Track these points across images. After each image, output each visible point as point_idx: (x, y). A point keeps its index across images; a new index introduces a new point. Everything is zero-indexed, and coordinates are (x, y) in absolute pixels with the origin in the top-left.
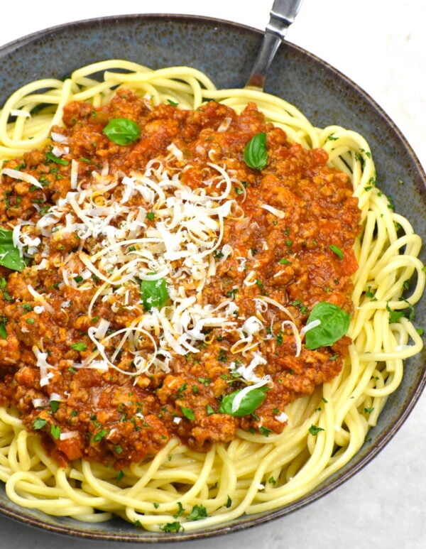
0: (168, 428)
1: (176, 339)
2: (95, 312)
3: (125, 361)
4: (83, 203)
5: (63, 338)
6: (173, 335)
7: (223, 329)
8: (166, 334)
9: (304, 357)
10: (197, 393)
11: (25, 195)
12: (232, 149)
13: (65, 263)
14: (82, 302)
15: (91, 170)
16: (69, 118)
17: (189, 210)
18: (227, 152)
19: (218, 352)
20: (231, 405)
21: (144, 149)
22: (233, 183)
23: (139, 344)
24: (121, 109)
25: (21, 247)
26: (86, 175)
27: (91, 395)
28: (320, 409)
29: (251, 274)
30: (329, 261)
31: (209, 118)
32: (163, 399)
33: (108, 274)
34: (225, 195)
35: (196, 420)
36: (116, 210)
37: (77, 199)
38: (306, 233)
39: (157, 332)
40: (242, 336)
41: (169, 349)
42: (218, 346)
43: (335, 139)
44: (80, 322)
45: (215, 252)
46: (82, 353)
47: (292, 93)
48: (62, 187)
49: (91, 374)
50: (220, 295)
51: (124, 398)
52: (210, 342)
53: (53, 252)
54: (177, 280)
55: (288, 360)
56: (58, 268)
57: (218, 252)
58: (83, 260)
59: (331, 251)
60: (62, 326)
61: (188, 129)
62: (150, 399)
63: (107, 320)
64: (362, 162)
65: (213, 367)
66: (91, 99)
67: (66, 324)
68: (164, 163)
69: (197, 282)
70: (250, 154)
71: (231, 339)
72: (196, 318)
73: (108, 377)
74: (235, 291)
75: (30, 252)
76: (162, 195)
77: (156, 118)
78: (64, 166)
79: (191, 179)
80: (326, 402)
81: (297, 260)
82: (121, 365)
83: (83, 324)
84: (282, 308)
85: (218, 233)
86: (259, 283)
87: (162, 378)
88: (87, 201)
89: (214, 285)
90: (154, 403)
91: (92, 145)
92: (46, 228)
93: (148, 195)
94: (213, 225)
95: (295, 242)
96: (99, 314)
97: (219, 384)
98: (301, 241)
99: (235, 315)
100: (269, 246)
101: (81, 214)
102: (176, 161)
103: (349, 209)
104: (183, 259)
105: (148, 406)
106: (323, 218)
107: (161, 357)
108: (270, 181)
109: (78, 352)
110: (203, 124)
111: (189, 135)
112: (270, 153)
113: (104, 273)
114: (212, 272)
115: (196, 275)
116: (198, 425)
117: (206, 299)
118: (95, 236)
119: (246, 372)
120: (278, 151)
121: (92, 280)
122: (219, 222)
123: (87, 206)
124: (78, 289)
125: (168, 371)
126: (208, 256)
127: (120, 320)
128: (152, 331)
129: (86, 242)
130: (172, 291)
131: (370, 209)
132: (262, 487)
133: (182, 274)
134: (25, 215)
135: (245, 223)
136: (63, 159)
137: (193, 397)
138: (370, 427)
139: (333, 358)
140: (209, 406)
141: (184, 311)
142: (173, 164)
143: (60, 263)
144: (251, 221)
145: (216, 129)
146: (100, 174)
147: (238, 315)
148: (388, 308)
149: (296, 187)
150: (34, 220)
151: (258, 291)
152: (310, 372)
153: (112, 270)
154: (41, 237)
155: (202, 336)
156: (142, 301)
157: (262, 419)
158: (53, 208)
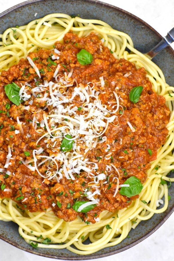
0: (49, 204)
1: (67, 170)
2: (39, 143)
3: (43, 169)
4: (54, 90)
5: (22, 147)
6: (67, 168)
7: (88, 175)
8: (64, 166)
9: (117, 197)
10: (67, 197)
11: (32, 74)
12: (126, 87)
13: (36, 113)
14: (36, 136)
15: (65, 71)
16: (66, 39)
17: (97, 113)
18: (124, 87)
19: (82, 182)
20: (78, 208)
21: (90, 71)
22: (120, 107)
23: (51, 165)
24: (89, 47)
25: (21, 96)
26: (62, 72)
27: (23, 178)
28: (114, 217)
29: (110, 154)
30: (145, 155)
31: (122, 69)
32: (52, 193)
33: (51, 129)
34: (114, 112)
35: (61, 208)
36: (66, 100)
37: (53, 86)
38: (141, 141)
39: (61, 163)
40: (95, 180)
41: (63, 173)
42: (83, 180)
43: (172, 97)
44: (32, 144)
45: (100, 137)
46: (27, 158)
47: (163, 64)
48: (49, 76)
49: (27, 170)
50: (94, 156)
51: (36, 185)
52: (81, 176)
53: (34, 105)
54: (79, 142)
55: (109, 196)
56: (33, 114)
57: (100, 138)
58: (43, 116)
59: (148, 152)
60: (24, 142)
61: (112, 69)
62: (47, 189)
63: (43, 148)
65: (78, 187)
66: (79, 32)
67: (26, 142)
68: (95, 85)
69: (86, 147)
70: (133, 95)
71: (90, 180)
72: (80, 164)
73: (33, 173)
74: (100, 158)
75: (24, 100)
76: (88, 101)
77: (101, 59)
78: (54, 65)
79: (103, 99)
80: (118, 217)
81: (132, 153)
82: (41, 170)
83: (32, 146)
84: (117, 170)
85: (104, 128)
86: (112, 158)
87: (55, 183)
88: (57, 88)
89: (93, 151)
90: (47, 191)
91: (69, 61)
92: (35, 92)
93: (82, 98)
94: (103, 124)
95: (135, 143)
96: (41, 145)
97: (77, 195)
98: (137, 143)
99: (95, 171)
100: (123, 143)
101: (52, 94)
102: (100, 86)
103: (163, 134)
104: (85, 135)
105: (45, 191)
106: (151, 134)
107: (58, 175)
108: (136, 111)
109: (26, 156)
110: (119, 70)
111: (111, 71)
112: (141, 97)
113: (50, 127)
114: (94, 146)
115: (87, 142)
116: (62, 211)
117: (87, 155)
118: (54, 106)
119: (90, 195)
120: (145, 97)
121: (44, 129)
122: (106, 124)
123: (56, 91)
124: (36, 131)
125: (59, 182)
126: (96, 138)
127: (48, 151)
128: (59, 163)
129: (49, 106)
130: (75, 147)
131: (173, 132)
132: (78, 240)
133: (82, 141)
134: (29, 81)
135: (117, 128)
136: (55, 62)
137: (64, 198)
138: (132, 229)
139: (128, 202)
140: (69, 204)
141: (76, 159)
142: (99, 87)
143: (35, 112)
144: (120, 127)
145: (124, 74)
146: (67, 75)
147: (97, 171)
148: (161, 178)
149: (145, 117)
150: (32, 85)
151: (110, 161)
152: (116, 205)
153: (54, 127)
154: (31, 94)
155: (79, 173)
156: (60, 148)
157: (88, 218)
158: (41, 85)
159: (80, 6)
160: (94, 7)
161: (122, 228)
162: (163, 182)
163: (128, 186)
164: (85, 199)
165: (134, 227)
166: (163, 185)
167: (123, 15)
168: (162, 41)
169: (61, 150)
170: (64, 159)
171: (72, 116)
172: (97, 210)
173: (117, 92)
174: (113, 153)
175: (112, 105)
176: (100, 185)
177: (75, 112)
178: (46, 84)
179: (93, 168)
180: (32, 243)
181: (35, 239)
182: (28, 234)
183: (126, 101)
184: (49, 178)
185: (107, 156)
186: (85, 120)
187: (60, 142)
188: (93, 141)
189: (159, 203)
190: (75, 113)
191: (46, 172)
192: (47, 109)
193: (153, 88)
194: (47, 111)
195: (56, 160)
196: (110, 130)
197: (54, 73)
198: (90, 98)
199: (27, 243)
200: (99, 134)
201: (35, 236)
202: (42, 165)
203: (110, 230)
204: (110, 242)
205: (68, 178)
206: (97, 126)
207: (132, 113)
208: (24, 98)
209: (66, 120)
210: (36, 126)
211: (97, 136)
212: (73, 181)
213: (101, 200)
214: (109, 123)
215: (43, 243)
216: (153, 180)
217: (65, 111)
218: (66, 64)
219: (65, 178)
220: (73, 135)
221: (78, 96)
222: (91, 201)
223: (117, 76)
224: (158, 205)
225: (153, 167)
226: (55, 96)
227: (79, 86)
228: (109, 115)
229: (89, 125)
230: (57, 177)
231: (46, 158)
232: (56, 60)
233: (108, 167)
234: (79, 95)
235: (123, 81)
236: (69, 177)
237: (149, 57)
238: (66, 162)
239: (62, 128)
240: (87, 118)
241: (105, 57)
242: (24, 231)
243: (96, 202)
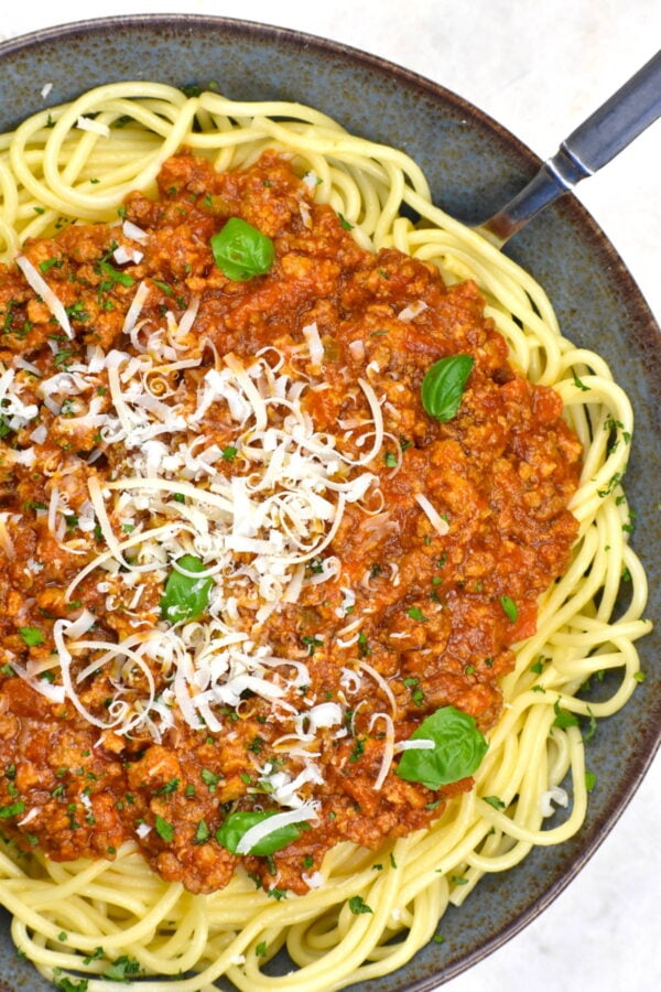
0: (125, 827)
1: (191, 695)
2: (77, 593)
3: (97, 693)
4: (129, 381)
5: (12, 611)
6: (188, 685)
7: (273, 710)
8: (178, 680)
9: (387, 791)
10: (193, 799)
11: (39, 325)
12: (409, 360)
13: (62, 474)
14: (62, 567)
15: (167, 307)
16: (167, 182)
17: (299, 467)
18: (400, 362)
19: (250, 737)
20: (238, 839)
21: (266, 305)
22: (387, 441)
23: (128, 679)
24: (257, 208)
26: (156, 312)
27: (20, 732)
28: (380, 867)
29: (355, 624)
30: (491, 622)
31: (391, 292)
32: (135, 783)
33: (122, 535)
34: (365, 460)
35: (174, 842)
36: (174, 421)
37: (123, 368)
38: (473, 570)
39: (166, 667)
40: (299, 729)
41: (173, 706)
42: (255, 729)
43: (585, 389)
44: (47, 599)
45: (312, 560)
46: (34, 651)
47: (548, 263)
48: (107, 328)
49: (34, 699)
50: (291, 635)
51: (71, 758)
52: (245, 717)
53: (51, 444)
54: (232, 584)
55: (359, 787)
56: (47, 478)
57: (315, 564)
58: (90, 487)
59: (502, 607)
60: (16, 589)
61: (352, 291)
62: (114, 770)
63: (93, 612)
64: (611, 444)
65: (234, 757)
66: (216, 151)
67: (24, 591)
68: (288, 357)
69: (262, 601)
70: (434, 392)
71: (278, 729)
72: (239, 669)
73: (57, 711)
74: (318, 643)
75: (14, 424)
76: (262, 420)
77: (305, 253)
78: (125, 287)
79: (320, 412)
80: (394, 865)
81: (439, 617)
82: (87, 699)
83: (51, 604)
84: (383, 684)
85: (328, 526)
86: (362, 641)
87: (147, 746)
88: (138, 377)
89: (289, 616)
90: (116, 779)
91: (184, 267)
92: (54, 395)
93: (239, 410)
94: (323, 510)
95: (449, 579)
96: (84, 599)
97: (233, 787)
98: (459, 578)
99: (300, 693)
100: (403, 579)
101: (118, 400)
102: (308, 361)
103: (559, 536)
104: (254, 556)
105: (107, 779)
106: (511, 539)
107: (155, 716)
108: (449, 451)
109: (28, 647)
110: (378, 295)
111: (349, 300)
112: (468, 395)
113: (116, 529)
114: (293, 596)
115: (264, 584)
116: (175, 852)
117: (267, 633)
118: (129, 445)
119: (283, 788)
120: (482, 395)
121: (92, 536)
122: (337, 507)
123: (135, 387)
124: (62, 547)
125: (159, 741)
126: (296, 566)
127: (113, 623)
128: (157, 666)
129: (110, 447)
130: (217, 601)
131: (595, 523)
132: (242, 960)
133: (242, 577)
134: (29, 351)
135: (379, 521)
136: (126, 272)
137: (183, 801)
138: (451, 905)
139: (432, 806)
140: (203, 825)
141: (222, 650)
142: (302, 364)
143: (55, 470)
144: (391, 519)
145: (397, 311)
146: (178, 322)
147: (305, 695)
148: (556, 705)
149: (487, 472)
150: (41, 366)
151: (355, 653)
152: (387, 820)
153: (131, 528)
154: (40, 403)
155: (235, 702)
156: (158, 610)
157: (279, 875)
158: (78, 367)
159: (218, 50)
160: (269, 53)
161: (411, 907)
162: (563, 720)
163: (430, 744)
164: (266, 804)
165: (458, 900)
166: (564, 730)
167: (386, 81)
168: (541, 175)
169: (164, 616)
170: (175, 652)
171: (202, 481)
172: (310, 843)
173: (373, 382)
174: (369, 620)
175: (357, 432)
176: (321, 748)
177: (213, 465)
178: (96, 364)
179: (290, 683)
180: (66, 981)
181: (76, 963)
182: (49, 946)
183: (409, 415)
184: (119, 726)
185: (342, 632)
186: (252, 498)
187: (157, 585)
188: (289, 578)
189: (553, 803)
190: (213, 471)
191: (108, 703)
192: (104, 460)
193: (512, 358)
194: (103, 464)
195: (145, 657)
196: (351, 532)
197: (125, 314)
198: (271, 410)
199: (45, 981)
200: (308, 548)
201: (79, 952)
202: (90, 679)
203: (364, 919)
204: (367, 963)
205: (195, 725)
206: (299, 517)
207: (436, 460)
208: (10, 417)
209: (180, 498)
210: (63, 529)
211: (304, 559)
212: (214, 737)
213: (324, 805)
214: (348, 504)
215: (107, 978)
216: (527, 711)
217: (172, 464)
218: (170, 278)
219: (186, 725)
220: (208, 556)
221: (221, 405)
222: (287, 809)
223: (369, 320)
224: (549, 811)
225: (522, 662)
226: (133, 407)
227: (224, 364)
228: (346, 471)
229: (269, 516)
230: (150, 723)
231: (105, 651)
232: (131, 263)
233: (349, 675)
234: (226, 401)
235: (395, 335)
236: (198, 720)
237: (492, 237)
238: (184, 662)
239: (166, 532)
240: (260, 487)
241: (321, 245)
242: (31, 933)
243: (308, 811)
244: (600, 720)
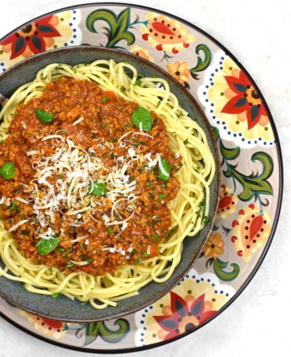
1: (126, 189)
2: (98, 219)
3: (126, 214)
4: (41, 204)
5: (103, 236)
6: (123, 190)
7: (130, 167)
8: (122, 192)
9: (154, 135)
10: (154, 188)
11: (26, 227)
12: (37, 126)
13: (66, 222)
14: (91, 223)
15: (23, 192)
17: (64, 158)
18: (37, 129)
19: (138, 173)
20: (165, 176)
22: (58, 134)
23: (121, 206)
25: (50, 237)
26: (25, 195)
28: (176, 136)
29: (107, 144)
30: (109, 105)
31: (19, 131)
32: (150, 204)
33: (82, 206)
34: (63, 139)
35: (166, 194)
36: (52, 191)
38: (94, 110)
39: (118, 195)
40: (135, 159)
41: (129, 194)
42: (136, 171)
43: (46, 77)
44: (99, 227)
45: (90, 155)
46: (114, 230)
48: (28, 209)
49: (127, 231)
50: (110, 161)
51: (143, 221)
52: (132, 174)
53: (59, 225)
54: (96, 177)
55: (153, 143)
56: (68, 226)
57: (91, 154)
58: (70, 215)
59: (105, 102)
60: (97, 235)
62: (146, 209)
63: (103, 215)
64: (62, 69)
65: (143, 177)
67: (98, 233)
68: (35, 160)
69: (101, 169)
71: (136, 165)
72: (119, 176)
73: (130, 225)
74: (112, 154)
75: (53, 234)
76: (51, 168)
77: (8, 154)
78: (17, 203)
79: (50, 152)
80: (175, 132)
81: (106, 120)
82: (127, 216)
83: (101, 226)
84: (125, 135)
85: (80, 150)
86: (112, 141)
87: (140, 200)
88: (40, 201)
89: (105, 162)
90: (149, 208)
91: (12, 187)
92: (45, 223)
93: (49, 174)
94: (76, 152)
95: (96, 117)
96: (99, 217)
97: (152, 177)
98: (96, 114)
99: (125, 159)
100: (96, 130)
101: (46, 206)
103: (86, 85)
104: (88, 171)
106: (86, 99)
107: (131, 198)
108: (61, 116)
109: (113, 232)
110: (20, 134)
113: (81, 208)
114: (99, 160)
115: (96, 168)
117: (110, 168)
118: (59, 204)
119: (152, 164)
120: (47, 107)
121: (82, 215)
122: (75, 148)
123: (43, 202)
124: (85, 223)
125: (138, 197)
126: (91, 159)
127: (106, 209)
128: (118, 198)
129: (59, 208)
130: (100, 181)
131: (84, 74)
132: (200, 174)
133: (94, 174)
134: (34, 229)
135: (80, 136)
136: (13, 203)
137: (155, 191)
138: (188, 116)
139: (158, 122)
140: (162, 185)
141: (114, 180)
142: (37, 156)
143: (65, 224)
144: (79, 133)
145: (23, 129)
146: (27, 189)
147: (126, 158)
148: (134, 85)
149: (68, 106)
150: (38, 226)
151: (115, 143)
152: (162, 135)
153: (80, 204)
154: (48, 226)
155: (128, 176)
156: (102, 197)
157: (176, 165)
158: (37, 217)
161: (187, 128)
162: (138, 83)
163: (141, 124)
164: (156, 169)
165: (186, 113)
166: (141, 82)
169: (105, 196)
170: (114, 193)
171: (68, 185)
172: (168, 156)
173: (42, 136)
174: (107, 139)
175: (56, 142)
176: (141, 153)
177: (64, 181)
178: (37, 212)
179: (123, 162)
180: (205, 222)
181: (200, 219)
182: (195, 225)
183: (52, 127)
184: (134, 208)
185: (109, 147)
186: (72, 171)
187: (95, 198)
188: (95, 161)
189: (160, 87)
190: (65, 182)
191: (128, 211)
192: (63, 209)
193: (38, 97)
194: (65, 210)
195: (115, 201)
196: (82, 143)
197: (24, 203)
198: (50, 165)
199: (204, 228)
200: (86, 156)
201: (197, 218)
202: (122, 215)
203: (189, 141)
204: (202, 141)
205: (134, 188)
206: (78, 159)
207: (64, 120)
208: (51, 235)
209: (72, 190)
210: (80, 222)
211: (89, 158)
212: (138, 183)
213: (157, 152)
214: (75, 145)
215: (204, 210)
216: (135, 93)
217: (64, 193)
218: (15, 191)
219: (134, 190)
220: (88, 183)
221: (48, 179)
222: (158, 162)
223: (26, 137)
224: (162, 88)
225: (122, 95)
226: (48, 202)
227: (37, 178)
228: (66, 145)
229: (77, 167)
230: (133, 199)
231: (114, 211)
232: (11, 201)
233: (121, 145)
234: (46, 177)
235: (30, 130)
236: (133, 187)
237: (5, 101)
238: (117, 191)
239: (82, 195)
240: (70, 169)
241: (6, 149)
242: (192, 231)
243: (158, 156)
244: (138, 73)
